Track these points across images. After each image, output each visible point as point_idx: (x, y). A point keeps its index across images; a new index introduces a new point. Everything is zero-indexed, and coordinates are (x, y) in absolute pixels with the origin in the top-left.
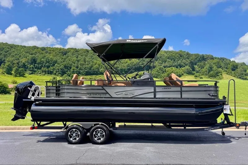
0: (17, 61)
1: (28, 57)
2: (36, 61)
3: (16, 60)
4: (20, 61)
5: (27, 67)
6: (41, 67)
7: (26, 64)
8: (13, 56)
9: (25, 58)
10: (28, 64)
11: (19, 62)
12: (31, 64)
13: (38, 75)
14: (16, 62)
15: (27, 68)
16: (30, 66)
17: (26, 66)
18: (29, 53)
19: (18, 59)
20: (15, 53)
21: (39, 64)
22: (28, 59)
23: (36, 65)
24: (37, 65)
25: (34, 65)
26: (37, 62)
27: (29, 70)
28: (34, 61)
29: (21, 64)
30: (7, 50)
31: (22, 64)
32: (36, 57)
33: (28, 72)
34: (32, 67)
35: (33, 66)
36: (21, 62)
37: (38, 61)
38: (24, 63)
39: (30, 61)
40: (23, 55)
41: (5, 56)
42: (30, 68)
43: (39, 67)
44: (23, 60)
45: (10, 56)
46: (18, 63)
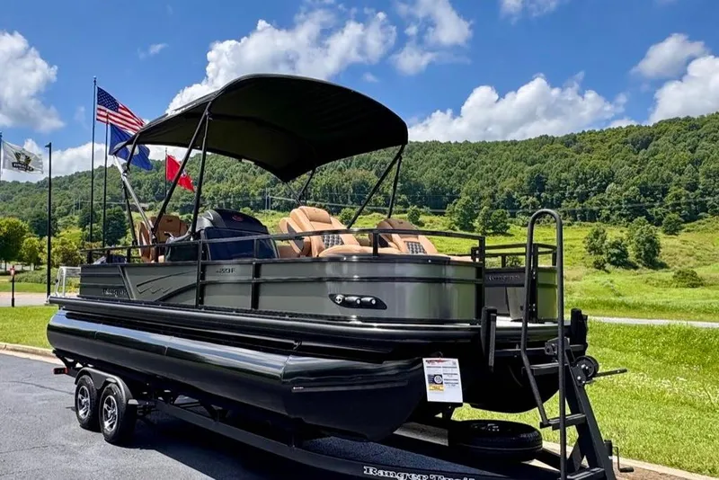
0: (490, 190)
1: (520, 175)
2: (544, 184)
3: (488, 185)
4: (499, 188)
5: (516, 204)
6: (560, 200)
7: (514, 197)
8: (480, 177)
9: (513, 178)
10: (521, 196)
11: (496, 192)
12: (531, 193)
13: (549, 227)
14: (487, 192)
15: (518, 208)
16: (527, 199)
17: (514, 200)
18: (526, 162)
19: (494, 183)
20: (485, 167)
21: (552, 191)
22: (521, 180)
23: (543, 195)
24: (548, 196)
25: (539, 197)
26: (546, 187)
27: (524, 213)
28: (538, 184)
29: (501, 197)
30: (467, 160)
31: (504, 196)
32: (545, 171)
33: (521, 218)
34: (533, 203)
35: (535, 199)
36: (502, 190)
37: (551, 181)
38: (509, 195)
39: (525, 185)
40: (507, 171)
41: (461, 179)
42: (527, 206)
43: (552, 199)
44: (507, 185)
45: (473, 178)
46: (492, 196)
